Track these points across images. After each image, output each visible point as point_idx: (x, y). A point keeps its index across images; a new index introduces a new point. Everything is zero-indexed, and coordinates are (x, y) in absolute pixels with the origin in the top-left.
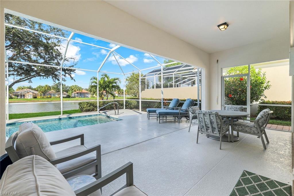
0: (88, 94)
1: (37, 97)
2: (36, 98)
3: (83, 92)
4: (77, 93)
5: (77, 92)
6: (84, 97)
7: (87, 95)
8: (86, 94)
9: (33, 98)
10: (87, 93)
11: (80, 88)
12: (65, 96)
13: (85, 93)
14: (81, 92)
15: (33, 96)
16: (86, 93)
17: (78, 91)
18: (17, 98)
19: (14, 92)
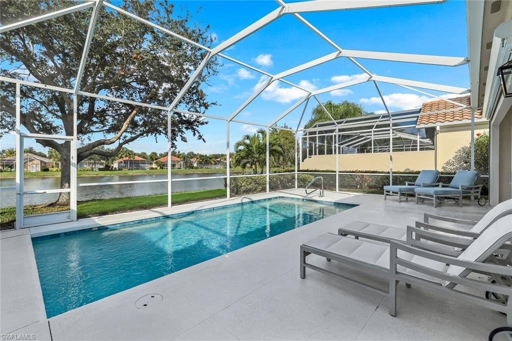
0: (145, 163)
1: (50, 169)
2: (46, 170)
3: (135, 159)
4: (125, 162)
5: (125, 159)
6: (139, 169)
7: (142, 165)
8: (141, 163)
9: (42, 170)
10: (143, 162)
11: (130, 153)
12: (102, 167)
13: (138, 161)
14: (132, 159)
15: (42, 167)
16: (141, 161)
17: (127, 158)
18: (11, 171)
19: (5, 160)
